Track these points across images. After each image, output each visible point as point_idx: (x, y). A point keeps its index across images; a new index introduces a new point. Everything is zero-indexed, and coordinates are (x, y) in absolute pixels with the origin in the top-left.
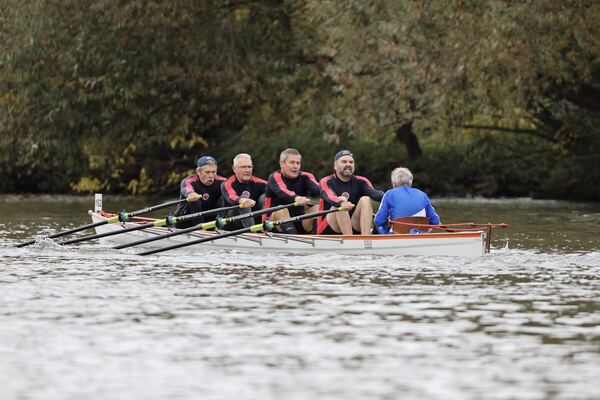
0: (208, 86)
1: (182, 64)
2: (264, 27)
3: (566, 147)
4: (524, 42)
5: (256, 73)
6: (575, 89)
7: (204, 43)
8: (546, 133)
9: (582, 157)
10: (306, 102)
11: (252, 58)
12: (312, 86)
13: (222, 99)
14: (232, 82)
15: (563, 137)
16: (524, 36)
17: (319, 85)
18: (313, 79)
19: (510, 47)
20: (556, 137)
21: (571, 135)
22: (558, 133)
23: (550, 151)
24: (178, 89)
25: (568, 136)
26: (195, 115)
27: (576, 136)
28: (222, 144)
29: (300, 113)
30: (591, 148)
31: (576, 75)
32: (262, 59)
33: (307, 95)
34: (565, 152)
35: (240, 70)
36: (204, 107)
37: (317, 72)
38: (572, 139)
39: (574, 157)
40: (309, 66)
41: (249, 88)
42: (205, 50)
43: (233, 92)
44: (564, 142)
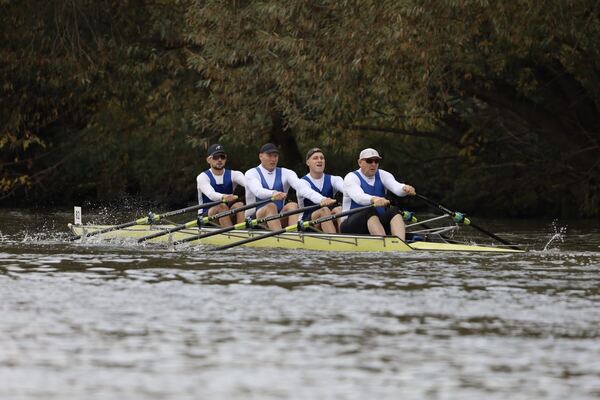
0: (45, 74)
1: (14, 48)
2: (114, 4)
3: (474, 153)
4: (432, 29)
5: (104, 61)
6: (487, 85)
7: (40, 24)
8: (449, 137)
9: (492, 166)
10: (165, 96)
11: (100, 44)
12: (171, 77)
13: (63, 91)
14: (75, 70)
15: (471, 141)
16: (432, 23)
17: (178, 75)
18: (172, 68)
19: (415, 36)
20: (462, 140)
21: (480, 139)
22: (465, 136)
23: (455, 157)
24: (9, 78)
25: (476, 140)
26: (30, 109)
27: (486, 140)
28: (63, 145)
29: (155, 109)
30: (503, 155)
31: (487, 68)
32: (112, 43)
33: (166, 87)
34: (473, 159)
35: (84, 56)
36: (40, 100)
37: (178, 60)
38: (481, 144)
39: (483, 165)
40: (169, 52)
41: (96, 79)
42: (42, 32)
43: (75, 83)
44: (472, 148)
